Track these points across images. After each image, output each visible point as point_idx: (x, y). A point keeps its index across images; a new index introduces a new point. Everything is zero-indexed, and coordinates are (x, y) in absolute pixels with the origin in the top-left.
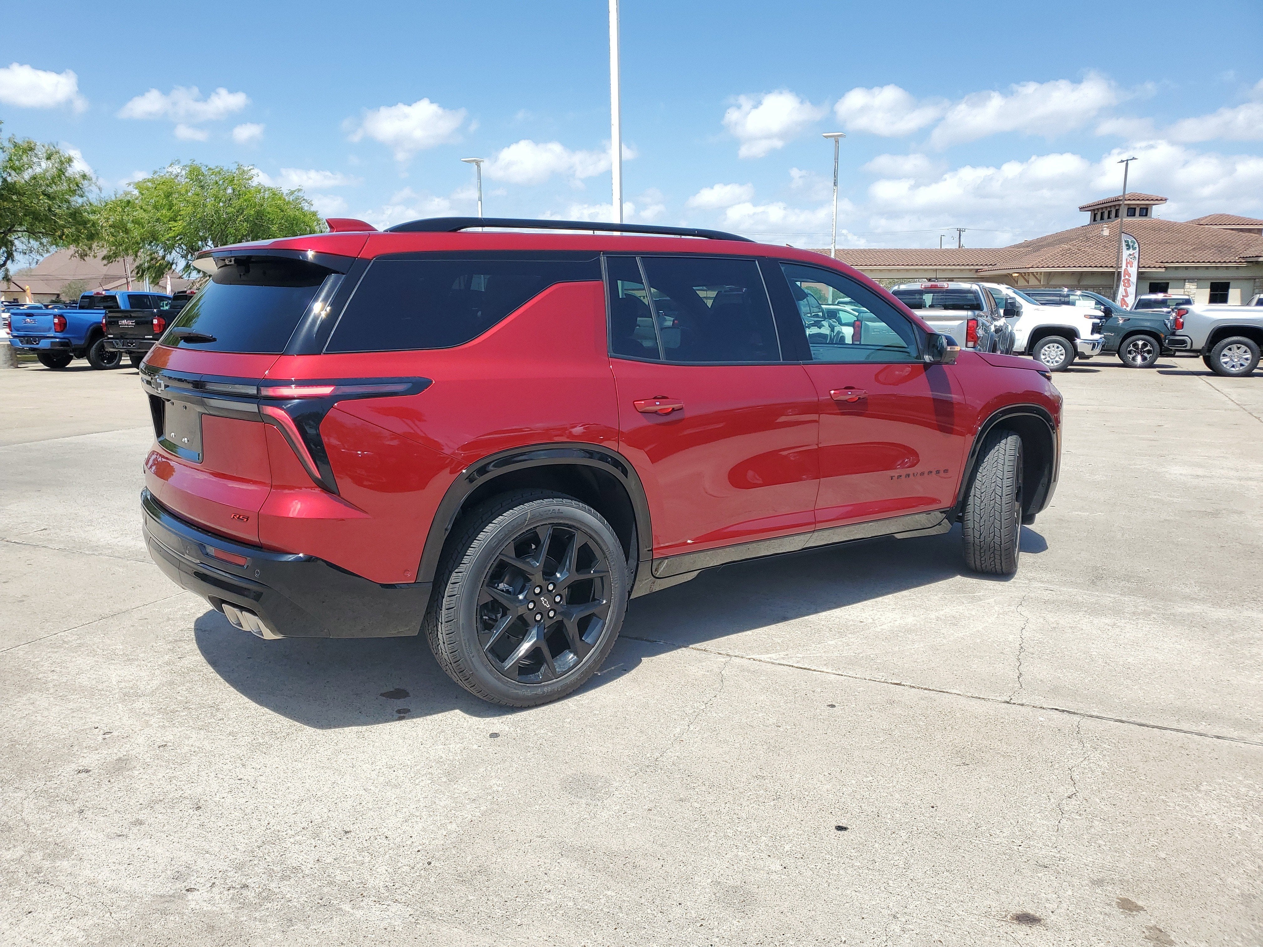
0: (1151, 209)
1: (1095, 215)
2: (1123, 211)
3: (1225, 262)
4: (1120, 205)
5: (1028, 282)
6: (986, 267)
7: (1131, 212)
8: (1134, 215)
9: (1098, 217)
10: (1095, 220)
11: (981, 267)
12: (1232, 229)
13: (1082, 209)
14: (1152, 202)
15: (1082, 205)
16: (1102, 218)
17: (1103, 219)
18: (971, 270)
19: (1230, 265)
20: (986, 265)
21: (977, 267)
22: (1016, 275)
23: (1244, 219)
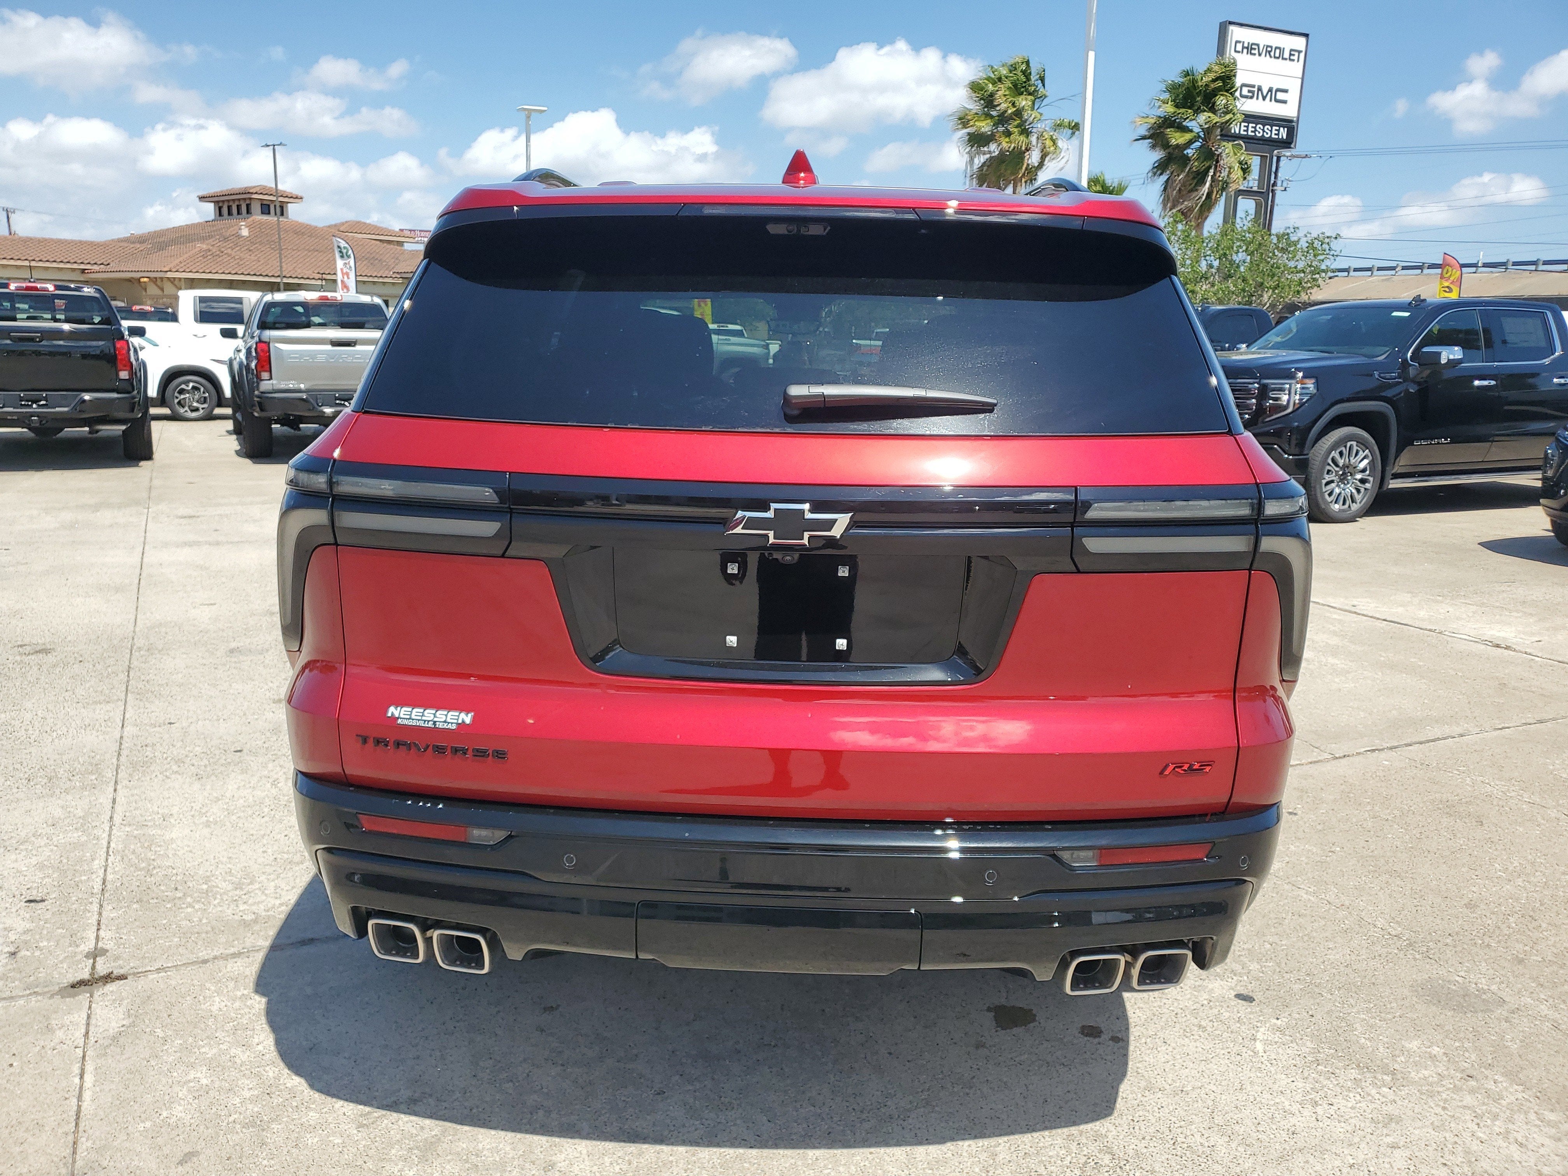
0: (287, 207)
1: (220, 208)
2: (256, 207)
3: (381, 277)
4: (250, 199)
5: (162, 290)
6: (96, 268)
7: (266, 209)
8: (269, 213)
9: (225, 210)
10: (220, 215)
11: (88, 267)
12: (380, 241)
13: (202, 198)
14: (286, 200)
15: (201, 194)
16: (230, 213)
17: (232, 215)
18: (73, 270)
19: (386, 280)
20: (95, 264)
21: (82, 267)
22: (145, 280)
23: (382, 229)
